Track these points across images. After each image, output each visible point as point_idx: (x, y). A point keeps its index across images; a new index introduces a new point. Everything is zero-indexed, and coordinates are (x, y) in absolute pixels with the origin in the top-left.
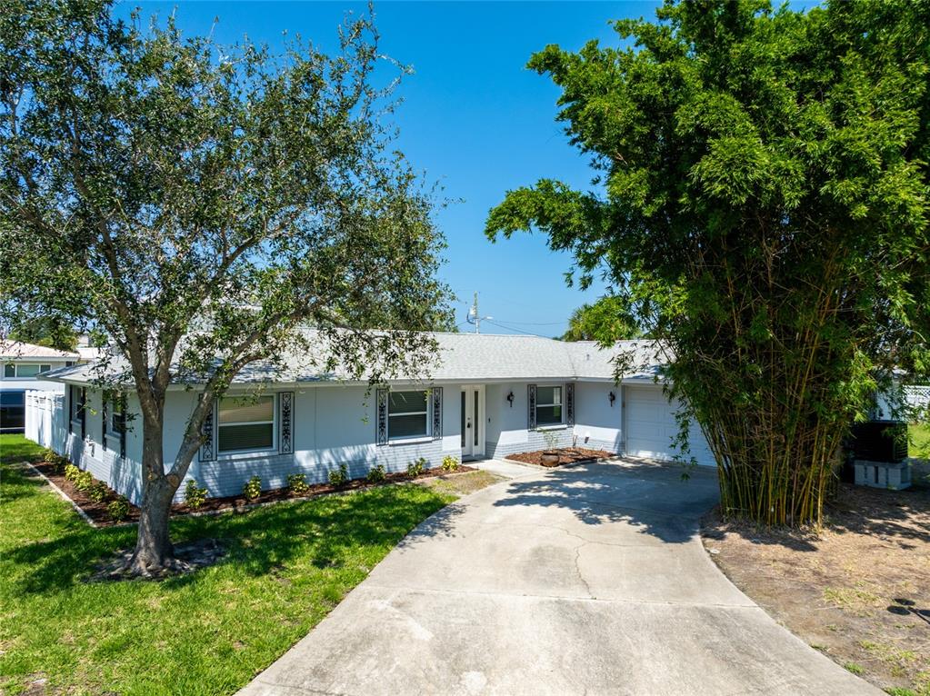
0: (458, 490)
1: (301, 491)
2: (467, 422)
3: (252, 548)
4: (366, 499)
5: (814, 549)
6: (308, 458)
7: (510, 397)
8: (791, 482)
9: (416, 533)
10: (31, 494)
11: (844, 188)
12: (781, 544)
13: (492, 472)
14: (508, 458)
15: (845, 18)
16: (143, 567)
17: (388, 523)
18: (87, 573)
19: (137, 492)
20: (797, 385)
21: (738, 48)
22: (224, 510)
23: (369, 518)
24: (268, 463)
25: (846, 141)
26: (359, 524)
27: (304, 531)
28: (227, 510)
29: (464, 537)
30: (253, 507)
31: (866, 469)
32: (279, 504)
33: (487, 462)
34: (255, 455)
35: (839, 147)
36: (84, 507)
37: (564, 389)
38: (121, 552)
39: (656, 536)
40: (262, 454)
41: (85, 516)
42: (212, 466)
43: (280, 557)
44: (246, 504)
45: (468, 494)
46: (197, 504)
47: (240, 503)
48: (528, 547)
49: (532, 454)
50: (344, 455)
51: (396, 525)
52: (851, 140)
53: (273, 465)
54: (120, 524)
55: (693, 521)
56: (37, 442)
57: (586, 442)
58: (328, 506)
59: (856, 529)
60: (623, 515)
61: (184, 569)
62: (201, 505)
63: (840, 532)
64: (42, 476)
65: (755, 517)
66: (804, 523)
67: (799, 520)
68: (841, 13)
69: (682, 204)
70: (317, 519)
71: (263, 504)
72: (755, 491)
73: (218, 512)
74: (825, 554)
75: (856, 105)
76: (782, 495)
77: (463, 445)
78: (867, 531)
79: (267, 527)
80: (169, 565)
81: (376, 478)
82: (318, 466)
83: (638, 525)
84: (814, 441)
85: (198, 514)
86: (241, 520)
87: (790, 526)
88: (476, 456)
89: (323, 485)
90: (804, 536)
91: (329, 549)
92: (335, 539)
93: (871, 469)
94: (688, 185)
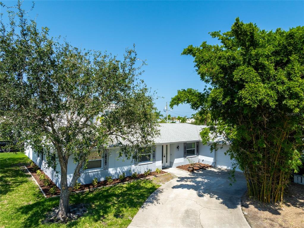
0: (160, 182)
1: (110, 182)
2: (164, 155)
3: (95, 208)
4: (131, 186)
5: (279, 214)
6: (113, 170)
7: (178, 147)
8: (272, 189)
9: (147, 202)
10: (26, 182)
11: (291, 103)
12: (269, 211)
13: (172, 173)
14: (177, 167)
15: (291, 41)
16: (61, 217)
17: (138, 197)
18: (43, 219)
19: (59, 183)
20: (274, 159)
21: (254, 52)
22: (86, 190)
23: (132, 195)
24: (100, 173)
25: (292, 87)
26: (129, 198)
27: (111, 201)
28: (87, 190)
29: (163, 204)
30: (95, 189)
31: (298, 178)
32: (103, 188)
33: (170, 168)
34: (96, 170)
35: (289, 89)
36: (42, 188)
37: (195, 144)
38: (54, 209)
39: (225, 205)
40: (98, 170)
41: (43, 192)
42: (82, 174)
43: (104, 213)
44: (93, 188)
45: (164, 184)
46: (78, 188)
47: (91, 187)
48: (183, 209)
49: (185, 166)
50: (124, 169)
51: (141, 199)
52: (294, 87)
53: (101, 174)
54: (54, 196)
55: (238, 198)
56: (28, 156)
57: (203, 161)
58: (119, 189)
59: (294, 205)
60: (215, 195)
61: (73, 217)
62: (79, 188)
63: (289, 206)
64: (30, 173)
65: (260, 200)
66: (276, 202)
67: (275, 201)
68: (289, 39)
69: (235, 102)
70: (115, 195)
71: (98, 188)
72: (260, 191)
73: (84, 191)
74: (284, 216)
75: (295, 73)
76: (269, 193)
77: (162, 163)
78: (298, 206)
79: (100, 199)
80: (69, 216)
81: (135, 177)
82: (116, 173)
83: (219, 200)
84: (280, 176)
85: (78, 192)
86: (91, 195)
87: (271, 203)
88: (166, 166)
89: (117, 179)
90: (276, 208)
91: (119, 210)
92: (121, 204)
93: (300, 178)
94: (237, 96)
